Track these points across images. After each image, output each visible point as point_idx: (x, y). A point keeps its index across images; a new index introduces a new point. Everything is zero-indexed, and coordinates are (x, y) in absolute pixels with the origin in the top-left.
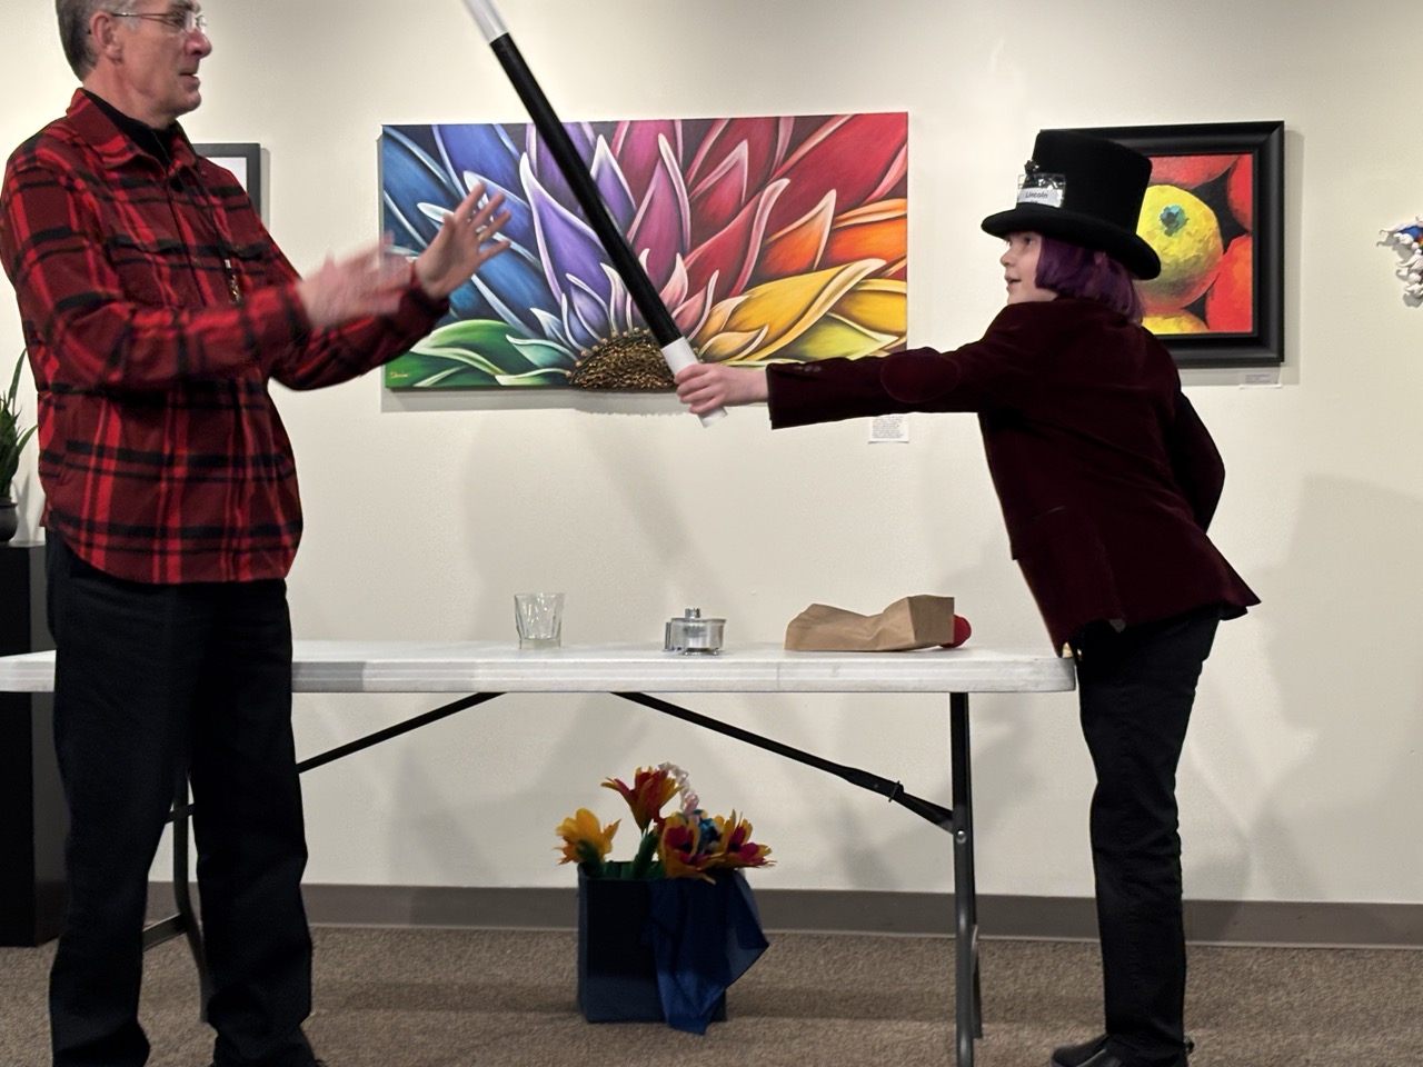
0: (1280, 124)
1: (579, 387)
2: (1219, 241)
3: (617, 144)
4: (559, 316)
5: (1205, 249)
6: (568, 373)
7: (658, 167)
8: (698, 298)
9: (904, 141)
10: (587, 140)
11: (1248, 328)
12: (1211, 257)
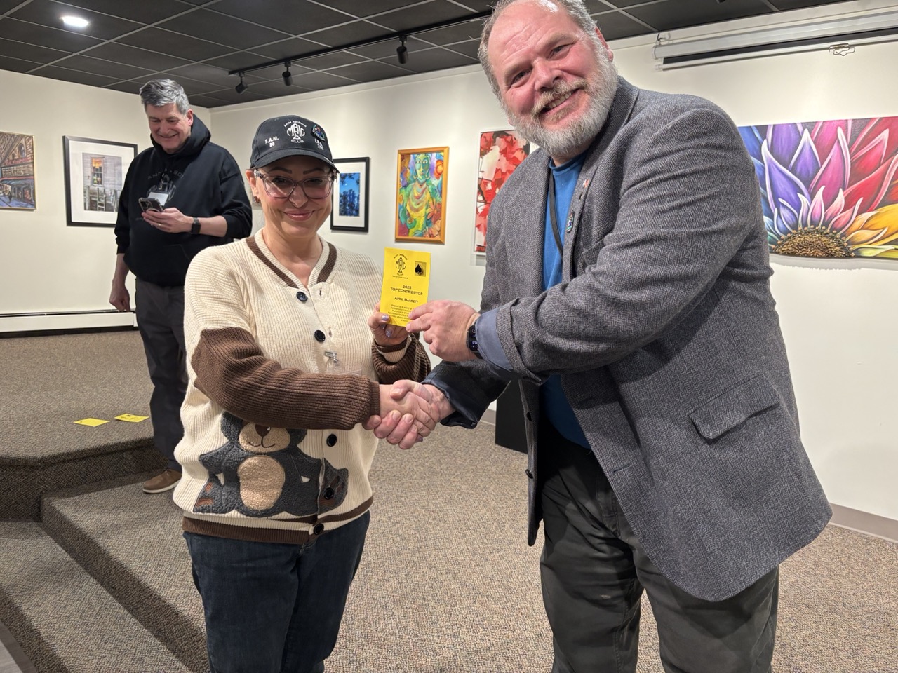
1: (778, 253)
3: (814, 133)
4: (772, 218)
6: (773, 246)
7: (836, 144)
8: (849, 212)
10: (799, 132)
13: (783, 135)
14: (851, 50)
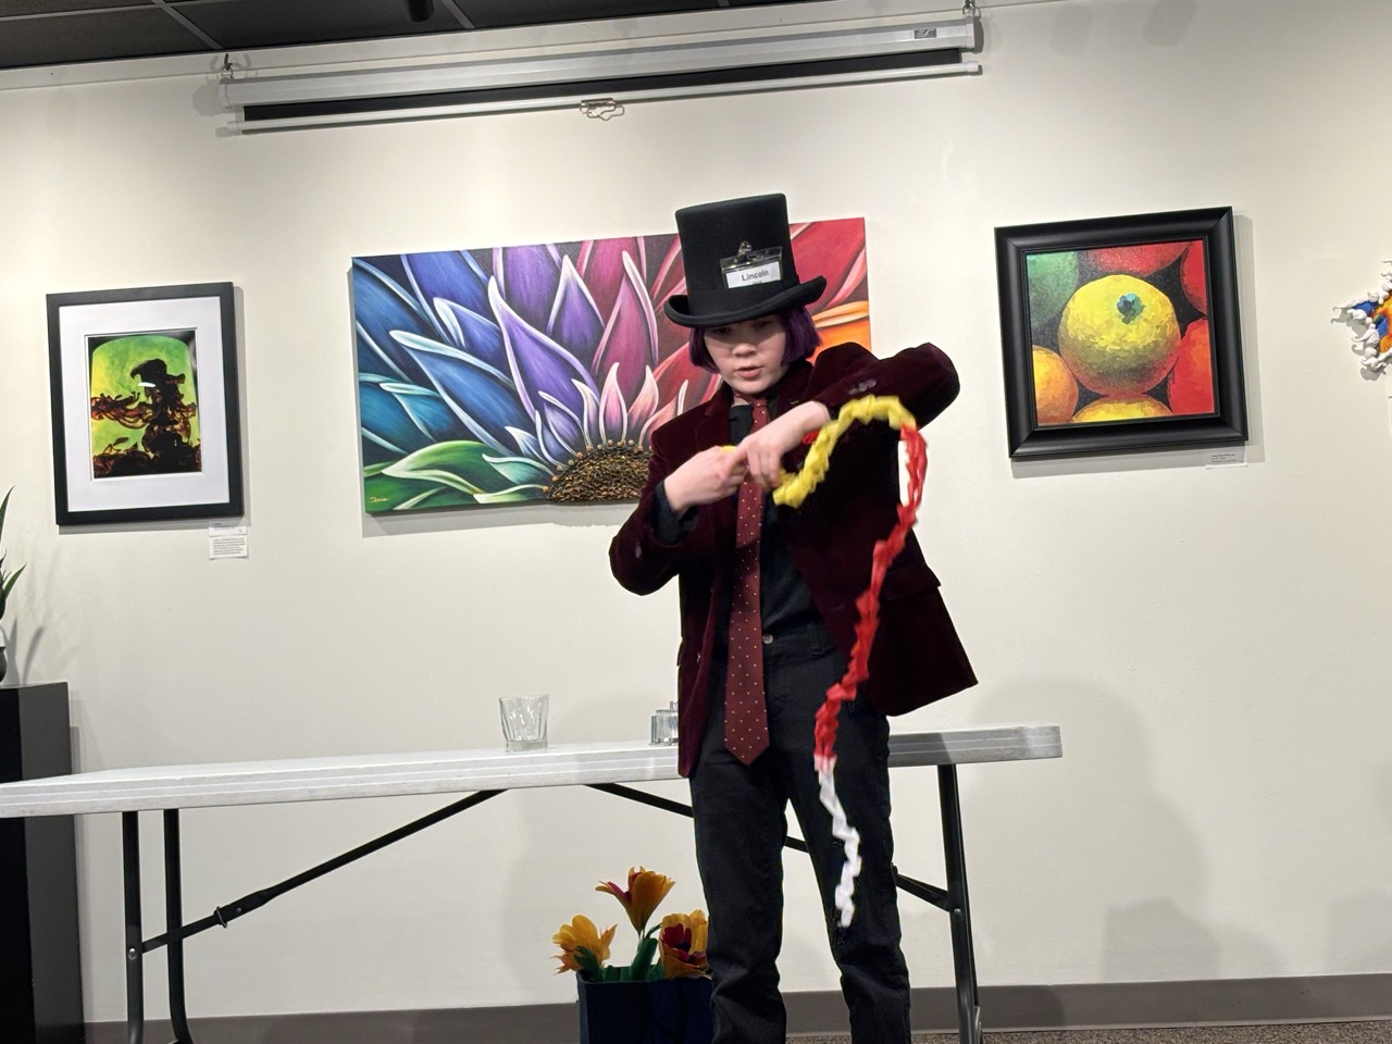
0: (1227, 211)
1: (556, 501)
2: (1176, 326)
3: (581, 264)
4: (534, 433)
5: (1163, 335)
6: (545, 488)
7: (624, 283)
8: (669, 407)
9: (862, 245)
10: (553, 261)
11: (1211, 409)
12: (1170, 342)
13: (525, 267)
14: (619, 110)
